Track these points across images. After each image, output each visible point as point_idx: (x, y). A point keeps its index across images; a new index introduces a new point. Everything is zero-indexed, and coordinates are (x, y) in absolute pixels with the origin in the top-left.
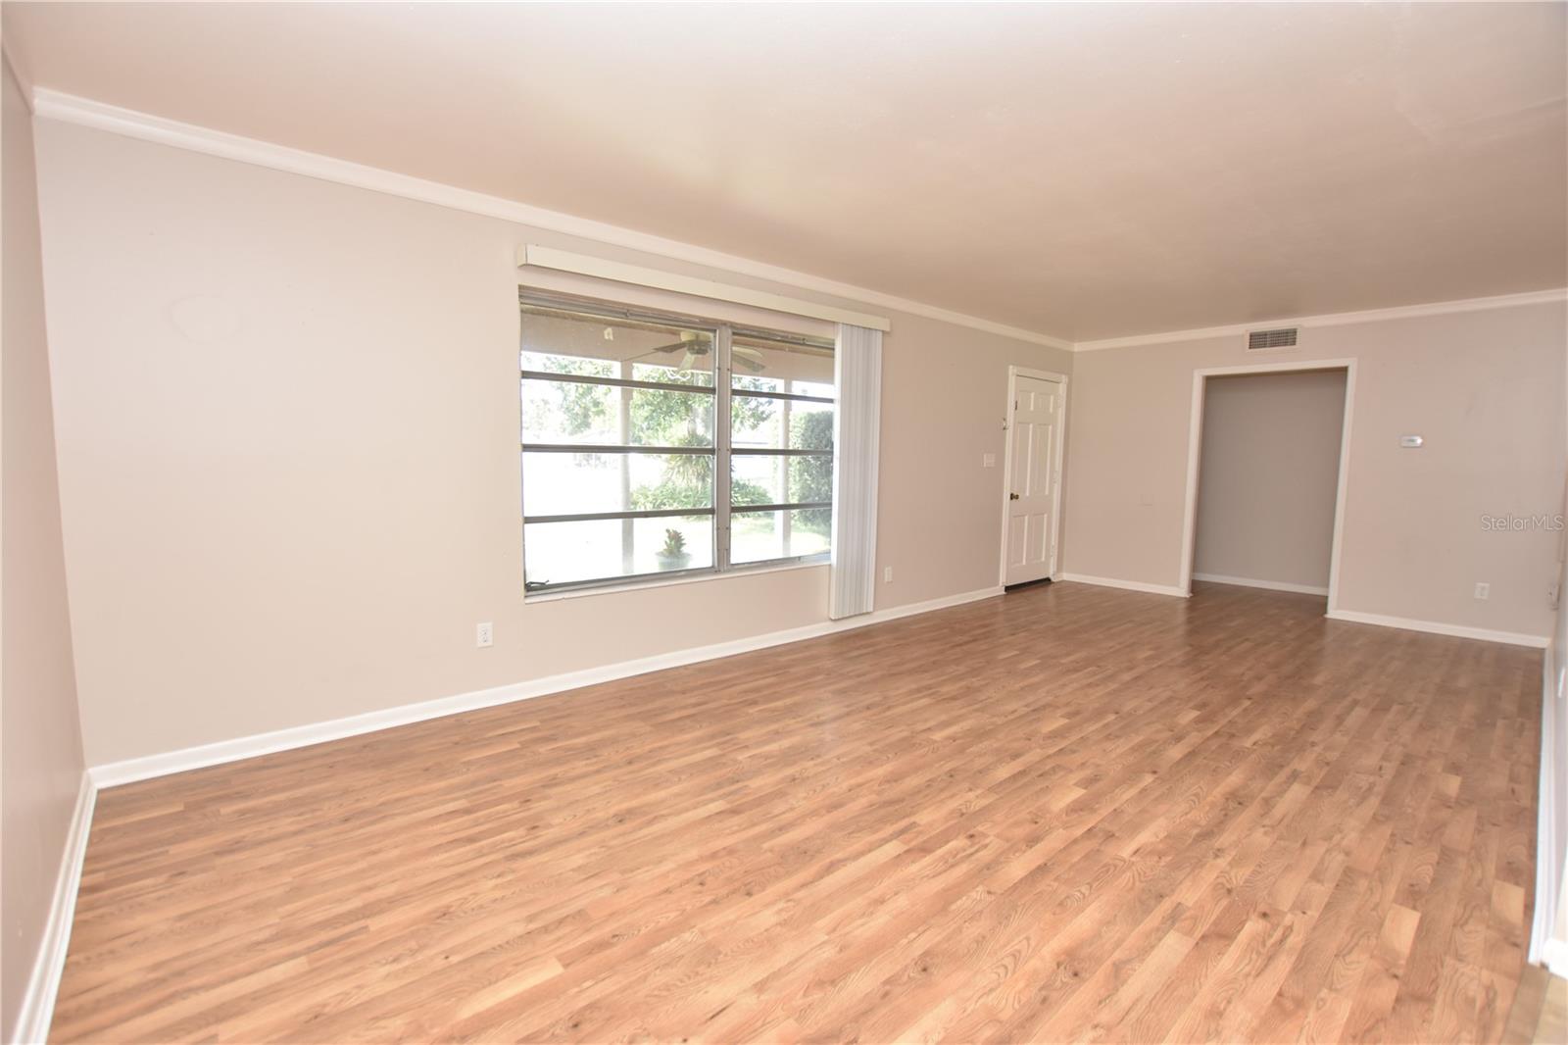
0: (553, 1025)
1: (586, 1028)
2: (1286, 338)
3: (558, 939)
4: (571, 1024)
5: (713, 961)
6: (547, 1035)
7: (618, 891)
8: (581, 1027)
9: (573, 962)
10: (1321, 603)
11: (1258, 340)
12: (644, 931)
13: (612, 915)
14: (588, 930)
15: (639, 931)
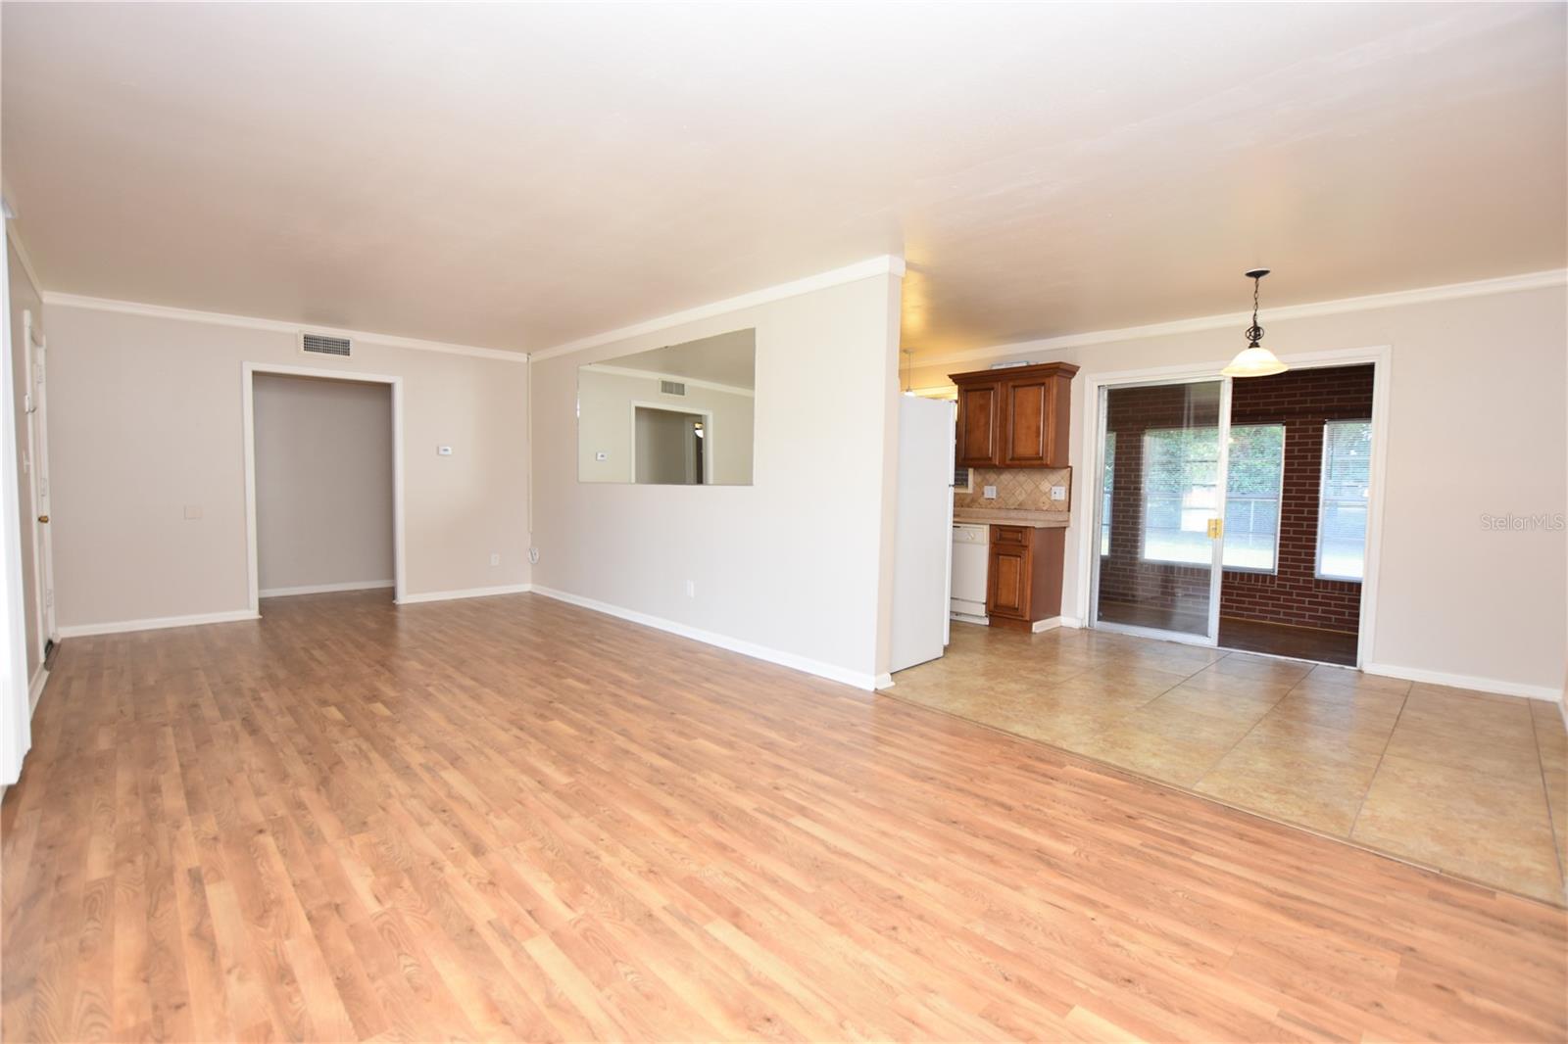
0: (1141, 996)
1: (1127, 974)
2: (342, 347)
3: (1038, 1023)
4: (1130, 985)
5: (1001, 913)
6: (1152, 996)
7: (932, 992)
8: (1127, 977)
9: (1062, 1003)
10: (391, 593)
11: (311, 343)
12: (986, 959)
13: (976, 989)
14: (1010, 1002)
15: (988, 963)
